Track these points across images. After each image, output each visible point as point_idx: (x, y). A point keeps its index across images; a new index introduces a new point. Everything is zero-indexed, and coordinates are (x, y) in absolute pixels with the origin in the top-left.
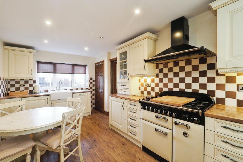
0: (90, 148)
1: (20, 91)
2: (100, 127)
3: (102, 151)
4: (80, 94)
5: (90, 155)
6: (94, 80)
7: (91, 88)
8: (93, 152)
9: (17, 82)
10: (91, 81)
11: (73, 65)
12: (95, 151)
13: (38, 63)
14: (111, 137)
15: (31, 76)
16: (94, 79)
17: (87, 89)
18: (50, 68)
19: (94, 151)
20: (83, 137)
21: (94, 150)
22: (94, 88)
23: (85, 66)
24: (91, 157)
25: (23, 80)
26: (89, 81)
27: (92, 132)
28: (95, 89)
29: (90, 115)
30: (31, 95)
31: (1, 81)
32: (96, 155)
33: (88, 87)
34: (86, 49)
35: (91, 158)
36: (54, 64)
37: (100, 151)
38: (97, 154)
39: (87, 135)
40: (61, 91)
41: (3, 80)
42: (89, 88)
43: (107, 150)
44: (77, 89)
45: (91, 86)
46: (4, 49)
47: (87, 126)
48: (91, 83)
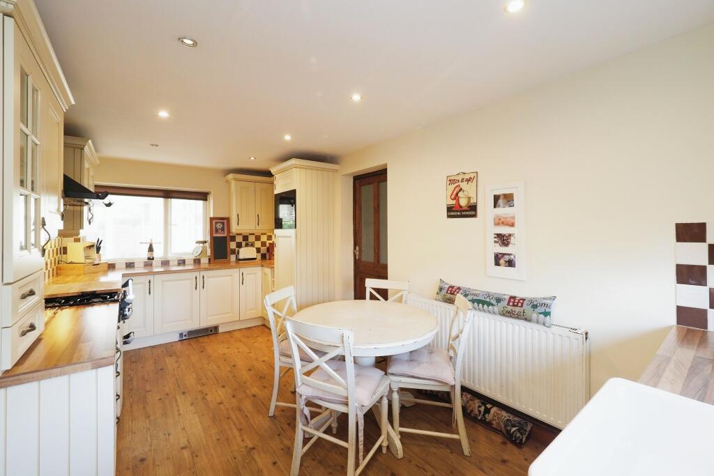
3: (221, 441)
5: (255, 431)
8: (246, 438)
32: (241, 429)
37: (227, 439)
38: (236, 433)
43: (204, 442)
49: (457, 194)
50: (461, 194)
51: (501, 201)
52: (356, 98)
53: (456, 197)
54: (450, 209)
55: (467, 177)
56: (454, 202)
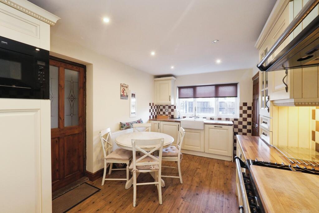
0: (182, 198)
1: (165, 115)
2: (225, 184)
3: (190, 211)
4: (215, 127)
5: (174, 204)
6: (251, 107)
7: (245, 119)
8: (180, 204)
9: (164, 107)
10: (245, 108)
11: (217, 86)
12: (183, 205)
13: (180, 88)
14: (222, 206)
15: (170, 102)
16: (250, 104)
17: (236, 120)
18: (190, 92)
19: (182, 203)
20: (192, 182)
21: (184, 202)
22: (249, 120)
23: (235, 85)
24: (173, 205)
25: (168, 105)
26: (241, 108)
27: (207, 183)
28: (253, 123)
29: (231, 161)
30: (171, 120)
31: (150, 106)
32: (178, 209)
33: (238, 117)
34: (219, 61)
35: (170, 207)
36: (194, 88)
37: (187, 209)
38: (181, 209)
39: (197, 182)
40: (197, 120)
41: (153, 105)
42: (241, 119)
44: (220, 119)
45: (245, 116)
46: (155, 81)
47: (211, 173)
48: (245, 112)
49: (124, 91)
50: (125, 91)
51: (133, 96)
52: (153, 53)
53: (123, 92)
54: (121, 96)
55: (126, 86)
56: (123, 94)
